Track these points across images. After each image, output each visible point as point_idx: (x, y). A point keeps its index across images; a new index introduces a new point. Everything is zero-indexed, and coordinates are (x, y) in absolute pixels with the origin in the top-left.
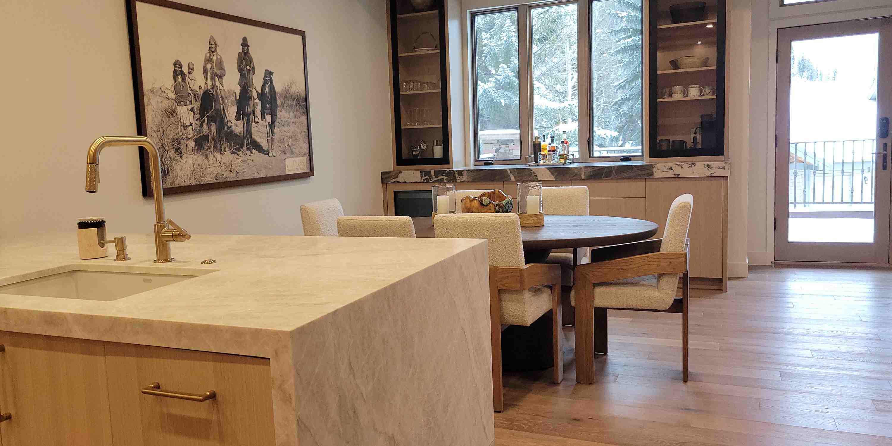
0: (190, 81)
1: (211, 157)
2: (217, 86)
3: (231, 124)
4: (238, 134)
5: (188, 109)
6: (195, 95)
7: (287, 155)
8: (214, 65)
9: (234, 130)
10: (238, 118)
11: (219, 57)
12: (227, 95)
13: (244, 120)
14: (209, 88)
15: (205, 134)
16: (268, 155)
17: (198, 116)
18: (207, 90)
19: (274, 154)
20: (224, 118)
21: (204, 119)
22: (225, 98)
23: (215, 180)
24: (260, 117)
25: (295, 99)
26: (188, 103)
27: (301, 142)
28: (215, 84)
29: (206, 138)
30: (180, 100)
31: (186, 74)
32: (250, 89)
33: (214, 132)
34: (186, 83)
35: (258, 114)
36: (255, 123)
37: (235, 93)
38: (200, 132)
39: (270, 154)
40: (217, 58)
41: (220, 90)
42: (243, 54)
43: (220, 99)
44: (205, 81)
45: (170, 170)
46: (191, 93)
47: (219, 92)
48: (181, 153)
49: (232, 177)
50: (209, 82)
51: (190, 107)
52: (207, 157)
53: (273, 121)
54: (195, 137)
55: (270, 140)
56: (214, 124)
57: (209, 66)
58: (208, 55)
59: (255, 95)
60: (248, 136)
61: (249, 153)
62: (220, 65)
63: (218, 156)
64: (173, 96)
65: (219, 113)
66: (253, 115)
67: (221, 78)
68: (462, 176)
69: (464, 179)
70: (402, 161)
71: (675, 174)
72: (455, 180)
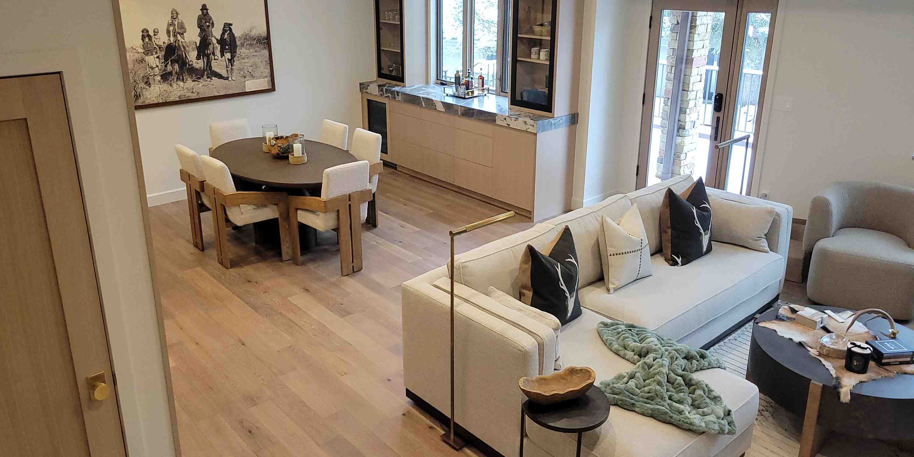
0: (155, 40)
1: (175, 86)
2: (179, 40)
3: (192, 63)
4: (199, 69)
5: (154, 57)
6: (160, 48)
7: (247, 78)
8: (176, 27)
9: (195, 66)
10: (198, 58)
11: (180, 21)
12: (188, 45)
13: (205, 59)
14: (172, 42)
15: (169, 71)
16: (228, 80)
17: (163, 61)
18: (171, 43)
19: (233, 79)
20: (186, 59)
21: (168, 62)
22: (186, 47)
23: (178, 99)
24: (220, 56)
25: (255, 39)
26: (154, 53)
27: (262, 69)
28: (177, 39)
29: (171, 73)
30: (148, 51)
31: (151, 35)
32: (209, 38)
33: (177, 70)
34: (152, 42)
35: (218, 53)
36: (215, 59)
37: (196, 43)
38: (165, 70)
39: (230, 79)
40: (178, 22)
41: (181, 42)
42: (202, 16)
43: (182, 48)
44: (168, 38)
45: (141, 95)
46: (157, 47)
47: (181, 44)
48: (150, 84)
49: (194, 96)
50: (172, 39)
51: (156, 56)
52: (171, 85)
53: (233, 57)
54: (161, 74)
55: (229, 70)
56: (177, 64)
57: (171, 28)
58: (171, 21)
59: (214, 41)
60: (208, 69)
61: (209, 80)
62: (182, 26)
63: (181, 84)
64: (142, 51)
65: (181, 57)
66: (213, 55)
67: (183, 34)
68: (399, 96)
69: (399, 99)
70: (381, 75)
71: (507, 124)
72: (395, 98)
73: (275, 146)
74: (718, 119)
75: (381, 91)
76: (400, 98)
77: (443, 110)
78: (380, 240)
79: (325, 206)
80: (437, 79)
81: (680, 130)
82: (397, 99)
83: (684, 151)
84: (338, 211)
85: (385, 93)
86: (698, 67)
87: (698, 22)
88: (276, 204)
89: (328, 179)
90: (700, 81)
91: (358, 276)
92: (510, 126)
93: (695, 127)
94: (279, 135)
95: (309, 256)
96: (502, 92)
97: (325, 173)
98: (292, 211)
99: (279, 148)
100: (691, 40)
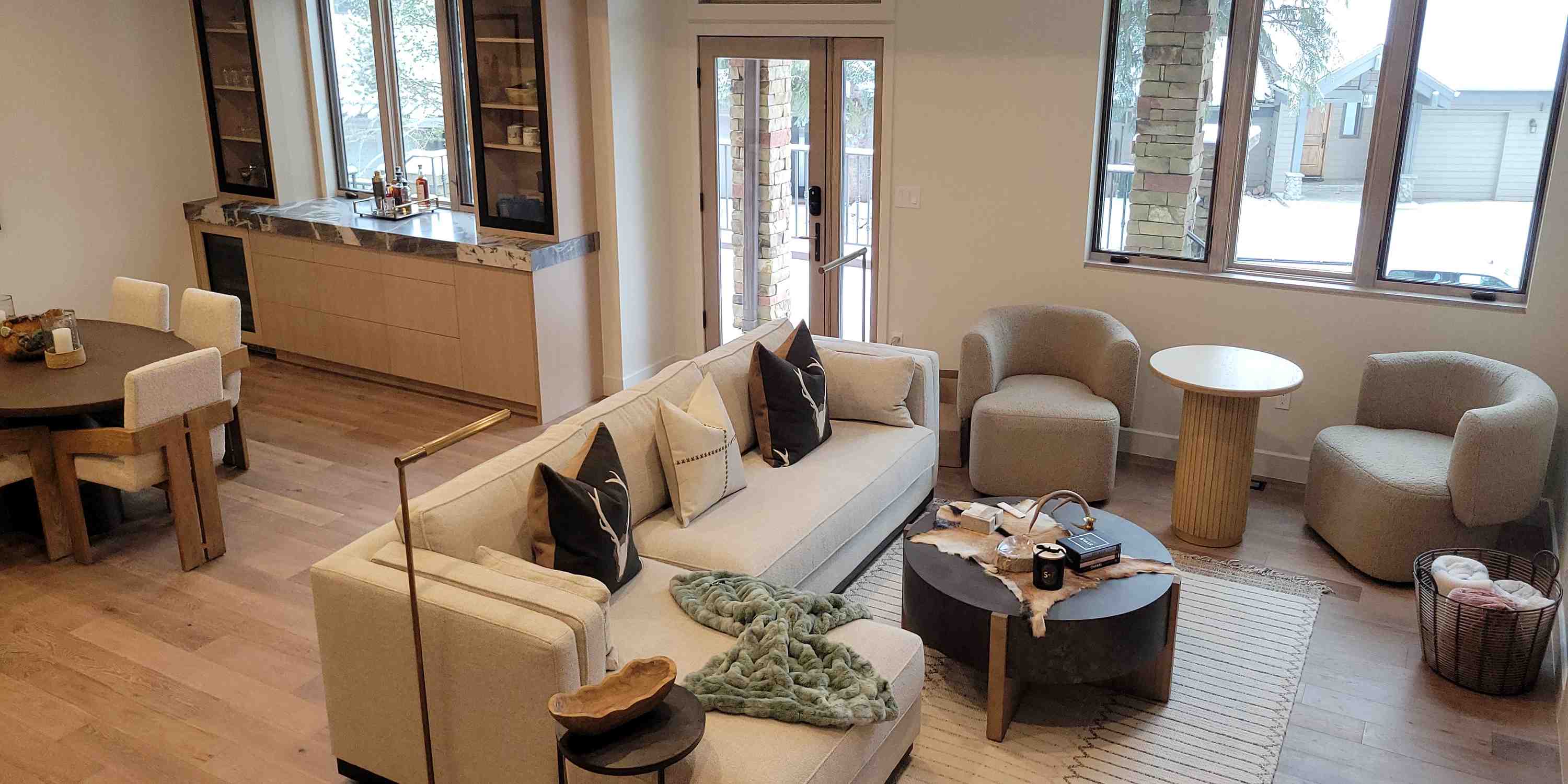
68: (267, 223)
69: (268, 229)
70: (225, 186)
71: (479, 260)
72: (260, 228)
73: (12, 337)
74: (818, 225)
75: (229, 217)
76: (270, 227)
77: (357, 243)
78: (257, 494)
79: (136, 444)
80: (339, 188)
81: (763, 248)
82: (263, 230)
83: (773, 282)
84: (164, 449)
85: (238, 220)
86: (779, 147)
87: (771, 76)
88: (26, 452)
89: (137, 391)
90: (785, 169)
91: (218, 568)
92: (484, 263)
93: (784, 242)
94: (19, 314)
95: (109, 542)
96: (462, 204)
97: (129, 380)
98: (62, 460)
99: (20, 341)
100: (764, 105)
